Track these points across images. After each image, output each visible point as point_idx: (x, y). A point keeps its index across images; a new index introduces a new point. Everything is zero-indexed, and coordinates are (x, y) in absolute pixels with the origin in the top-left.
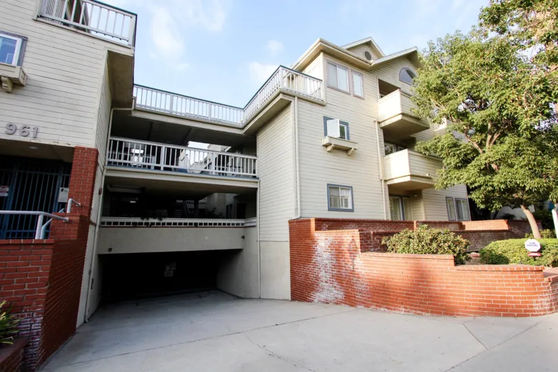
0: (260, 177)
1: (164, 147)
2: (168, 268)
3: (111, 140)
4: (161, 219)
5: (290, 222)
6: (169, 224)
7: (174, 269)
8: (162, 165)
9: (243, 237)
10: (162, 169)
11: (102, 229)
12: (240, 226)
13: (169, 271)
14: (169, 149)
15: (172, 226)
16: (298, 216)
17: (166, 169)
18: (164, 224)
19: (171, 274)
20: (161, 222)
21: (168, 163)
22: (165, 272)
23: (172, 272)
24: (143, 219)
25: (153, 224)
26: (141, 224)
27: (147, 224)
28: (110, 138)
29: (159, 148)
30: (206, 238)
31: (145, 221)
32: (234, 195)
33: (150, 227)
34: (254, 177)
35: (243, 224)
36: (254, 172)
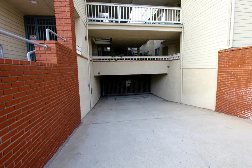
0: (184, 23)
1: (119, 6)
2: (127, 82)
3: (87, 5)
4: (122, 57)
5: (219, 52)
6: (126, 59)
7: (130, 83)
8: (119, 19)
9: (168, 67)
10: (119, 22)
11: (94, 62)
12: (166, 60)
13: (128, 84)
14: (122, 8)
15: (128, 60)
16: (230, 47)
17: (121, 22)
18: (123, 59)
19: (129, 86)
20: (122, 58)
21: (122, 18)
22: (126, 85)
23: (129, 84)
24: (113, 57)
25: (118, 59)
26: (112, 59)
27: (115, 59)
28: (86, 4)
29: (116, 7)
30: (147, 67)
31: (114, 58)
32: (162, 41)
33: (117, 61)
34: (179, 24)
35: (168, 59)
36: (179, 21)
